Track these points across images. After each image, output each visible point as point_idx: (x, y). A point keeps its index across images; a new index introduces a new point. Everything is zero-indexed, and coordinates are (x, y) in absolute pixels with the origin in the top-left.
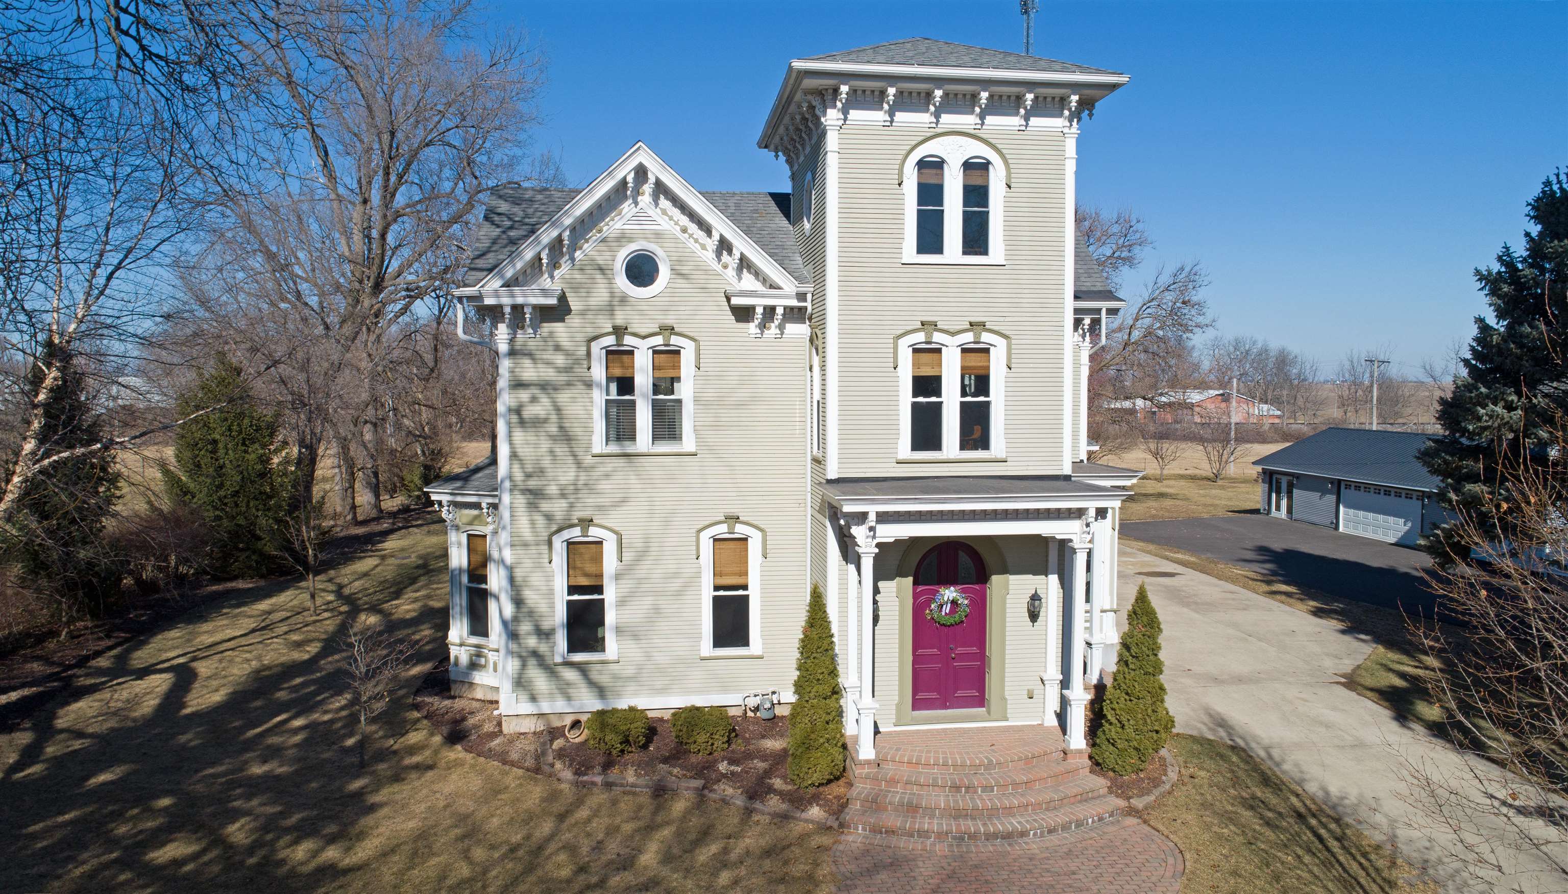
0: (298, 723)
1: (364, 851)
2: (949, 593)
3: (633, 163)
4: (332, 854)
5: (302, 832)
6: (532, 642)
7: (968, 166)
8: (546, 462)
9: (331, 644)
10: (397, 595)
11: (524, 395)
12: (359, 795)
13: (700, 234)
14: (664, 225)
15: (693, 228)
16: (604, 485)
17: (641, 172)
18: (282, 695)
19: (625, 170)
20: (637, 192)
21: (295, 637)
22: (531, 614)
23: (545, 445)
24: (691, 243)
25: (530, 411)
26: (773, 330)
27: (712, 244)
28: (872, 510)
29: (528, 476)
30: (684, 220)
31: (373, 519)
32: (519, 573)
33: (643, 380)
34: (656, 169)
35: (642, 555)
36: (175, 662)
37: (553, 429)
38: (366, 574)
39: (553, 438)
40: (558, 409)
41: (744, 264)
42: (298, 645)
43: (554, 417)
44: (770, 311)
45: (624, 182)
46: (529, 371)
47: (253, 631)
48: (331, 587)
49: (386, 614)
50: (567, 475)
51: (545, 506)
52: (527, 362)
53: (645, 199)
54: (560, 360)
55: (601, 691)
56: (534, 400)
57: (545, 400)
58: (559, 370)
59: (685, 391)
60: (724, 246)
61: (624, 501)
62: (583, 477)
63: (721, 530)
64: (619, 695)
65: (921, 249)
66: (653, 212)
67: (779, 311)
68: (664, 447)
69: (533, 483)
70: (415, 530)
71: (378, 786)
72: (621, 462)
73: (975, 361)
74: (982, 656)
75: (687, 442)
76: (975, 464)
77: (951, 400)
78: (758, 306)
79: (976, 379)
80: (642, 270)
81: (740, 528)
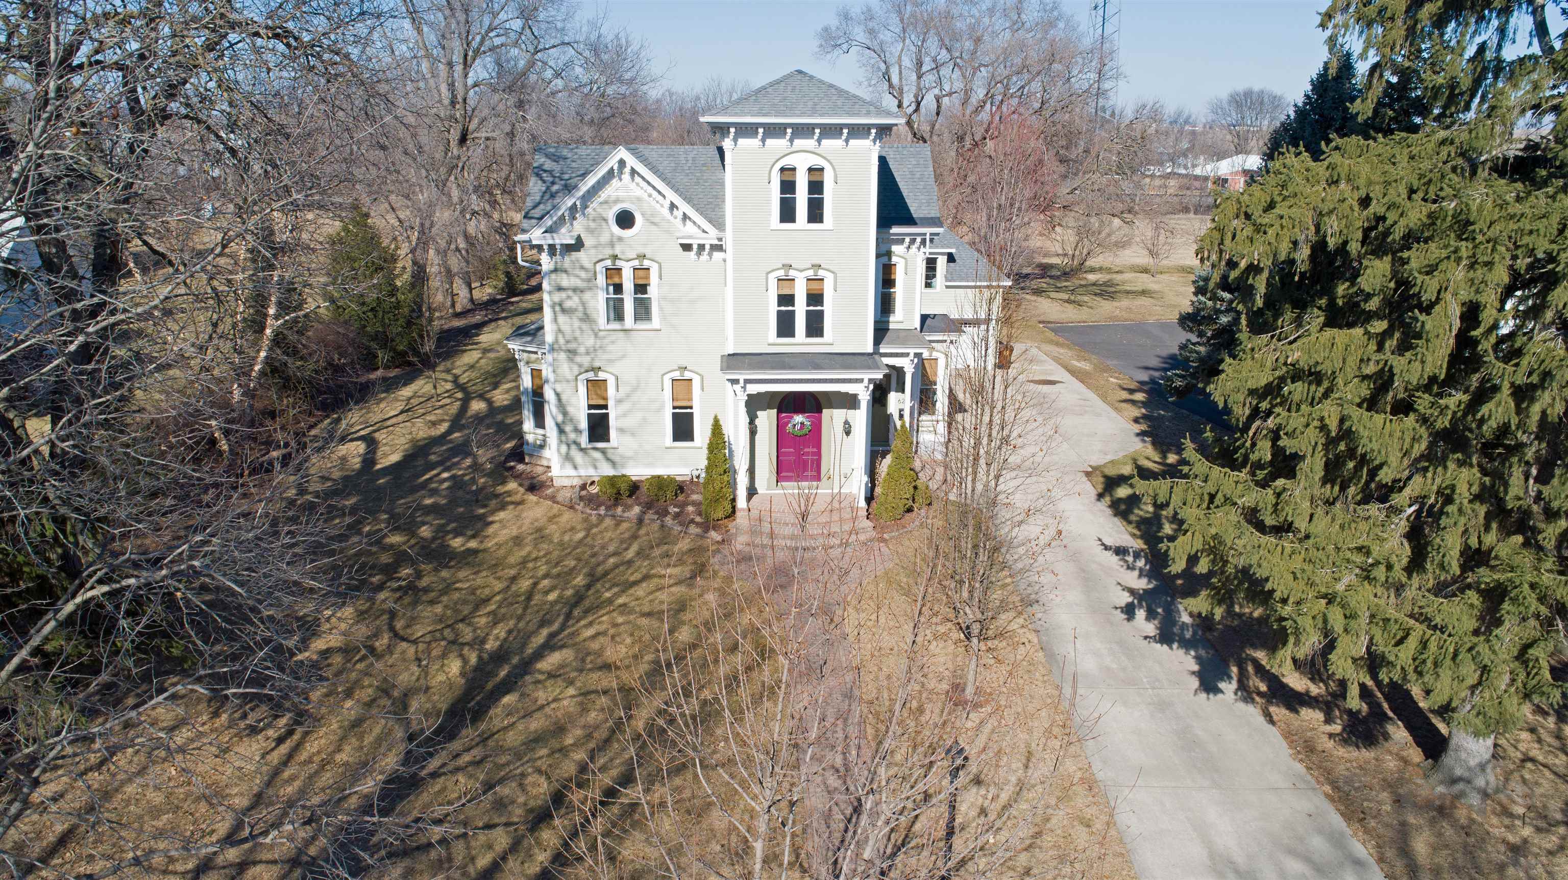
0: (445, 475)
1: (490, 544)
2: (799, 418)
3: (617, 158)
4: (473, 544)
5: (457, 533)
6: (572, 436)
7: (810, 170)
8: (578, 334)
9: (456, 423)
10: (496, 386)
11: (563, 295)
12: (484, 516)
13: (660, 198)
14: (638, 193)
15: (655, 194)
16: (611, 348)
17: (622, 163)
18: (433, 458)
19: (612, 163)
20: (621, 172)
21: (432, 418)
22: (571, 420)
23: (577, 324)
24: (654, 203)
25: (568, 304)
26: (705, 256)
27: (667, 204)
28: (742, 378)
29: (568, 342)
30: (650, 190)
31: (469, 311)
32: (564, 397)
33: (628, 286)
34: (631, 161)
35: (635, 389)
36: (362, 433)
37: (580, 315)
38: (472, 367)
39: (581, 320)
40: (583, 304)
41: (685, 217)
42: (434, 424)
43: (581, 308)
44: (701, 247)
45: (612, 169)
46: (565, 281)
47: (402, 412)
48: (450, 378)
49: (489, 402)
50: (590, 341)
51: (578, 359)
52: (564, 276)
53: (626, 176)
54: (583, 274)
55: (614, 464)
56: (569, 297)
57: (576, 299)
58: (583, 280)
59: (653, 292)
60: (673, 206)
61: (623, 356)
62: (599, 343)
63: (676, 375)
64: (623, 466)
65: (783, 220)
66: (633, 186)
67: (707, 247)
68: (642, 325)
69: (572, 346)
70: (501, 322)
71: (493, 512)
72: (621, 334)
73: (815, 286)
74: (819, 454)
75: (656, 322)
76: (815, 346)
77: (801, 308)
78: (695, 243)
79: (815, 298)
80: (625, 220)
81: (688, 375)
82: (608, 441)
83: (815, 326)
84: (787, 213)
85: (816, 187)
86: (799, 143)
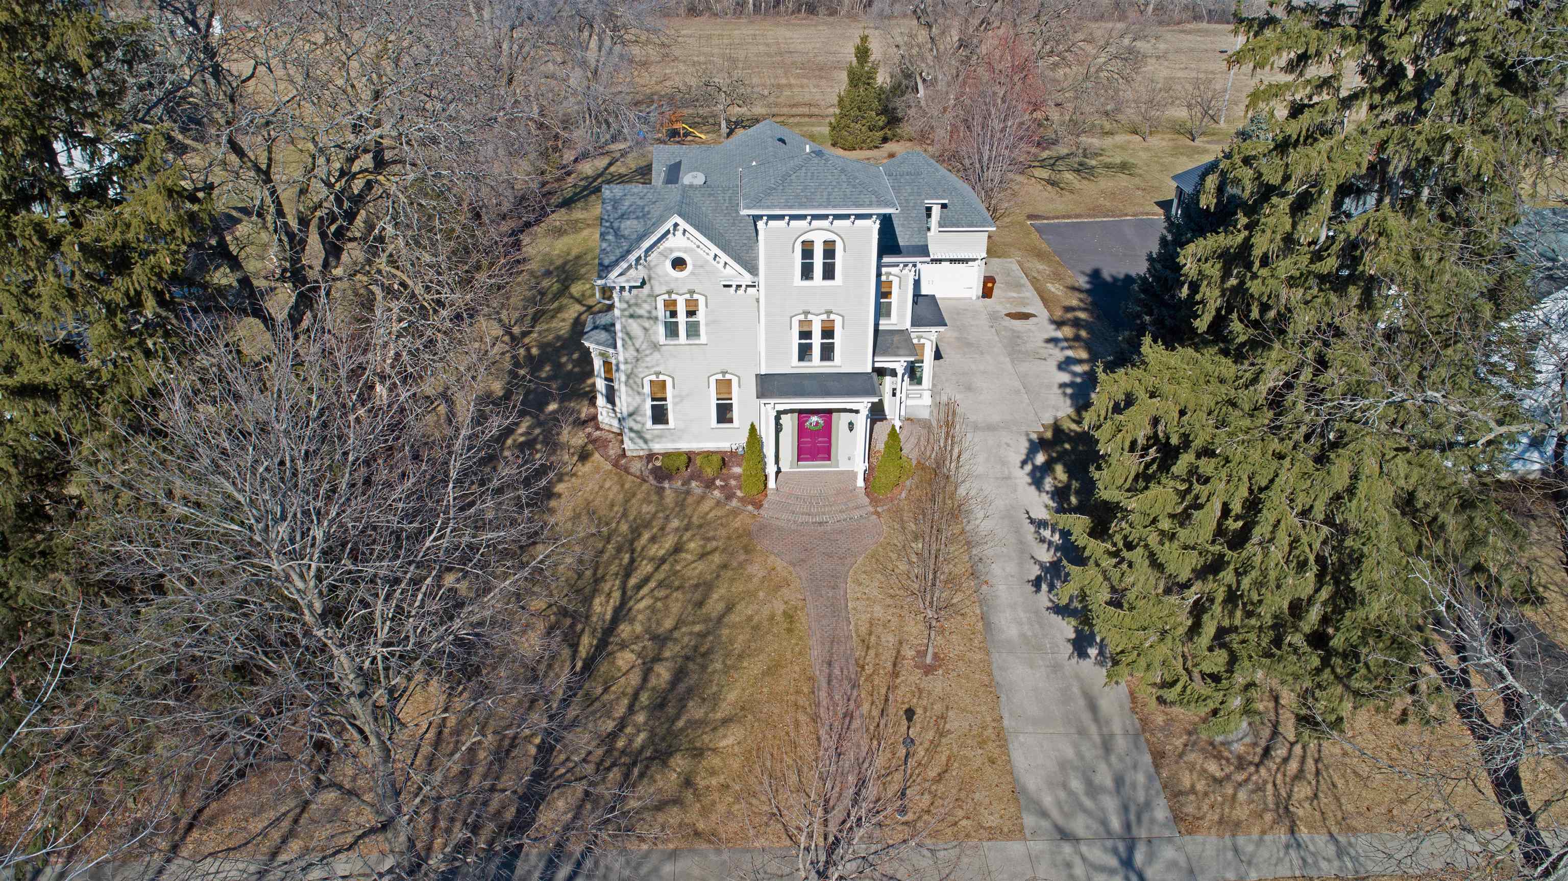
3: (673, 222)
7: (825, 242)
13: (706, 250)
14: (689, 245)
15: (702, 247)
17: (676, 225)
19: (669, 225)
20: (675, 231)
22: (639, 409)
24: (701, 253)
25: (631, 328)
26: (741, 291)
27: (712, 254)
30: (698, 244)
33: (682, 312)
34: (683, 224)
35: (683, 387)
41: (726, 264)
44: (739, 286)
45: (669, 230)
53: (679, 233)
54: (646, 305)
55: (672, 440)
58: (647, 311)
59: (701, 317)
60: (716, 256)
63: (720, 377)
64: (679, 442)
65: (803, 278)
66: (684, 240)
67: (744, 286)
68: (692, 341)
73: (827, 325)
74: (830, 442)
75: (703, 339)
76: (827, 368)
77: (817, 341)
78: (734, 284)
79: (828, 333)
80: (679, 263)
81: (728, 377)
82: (667, 423)
83: (827, 352)
84: (807, 272)
85: (829, 253)
86: (815, 223)
